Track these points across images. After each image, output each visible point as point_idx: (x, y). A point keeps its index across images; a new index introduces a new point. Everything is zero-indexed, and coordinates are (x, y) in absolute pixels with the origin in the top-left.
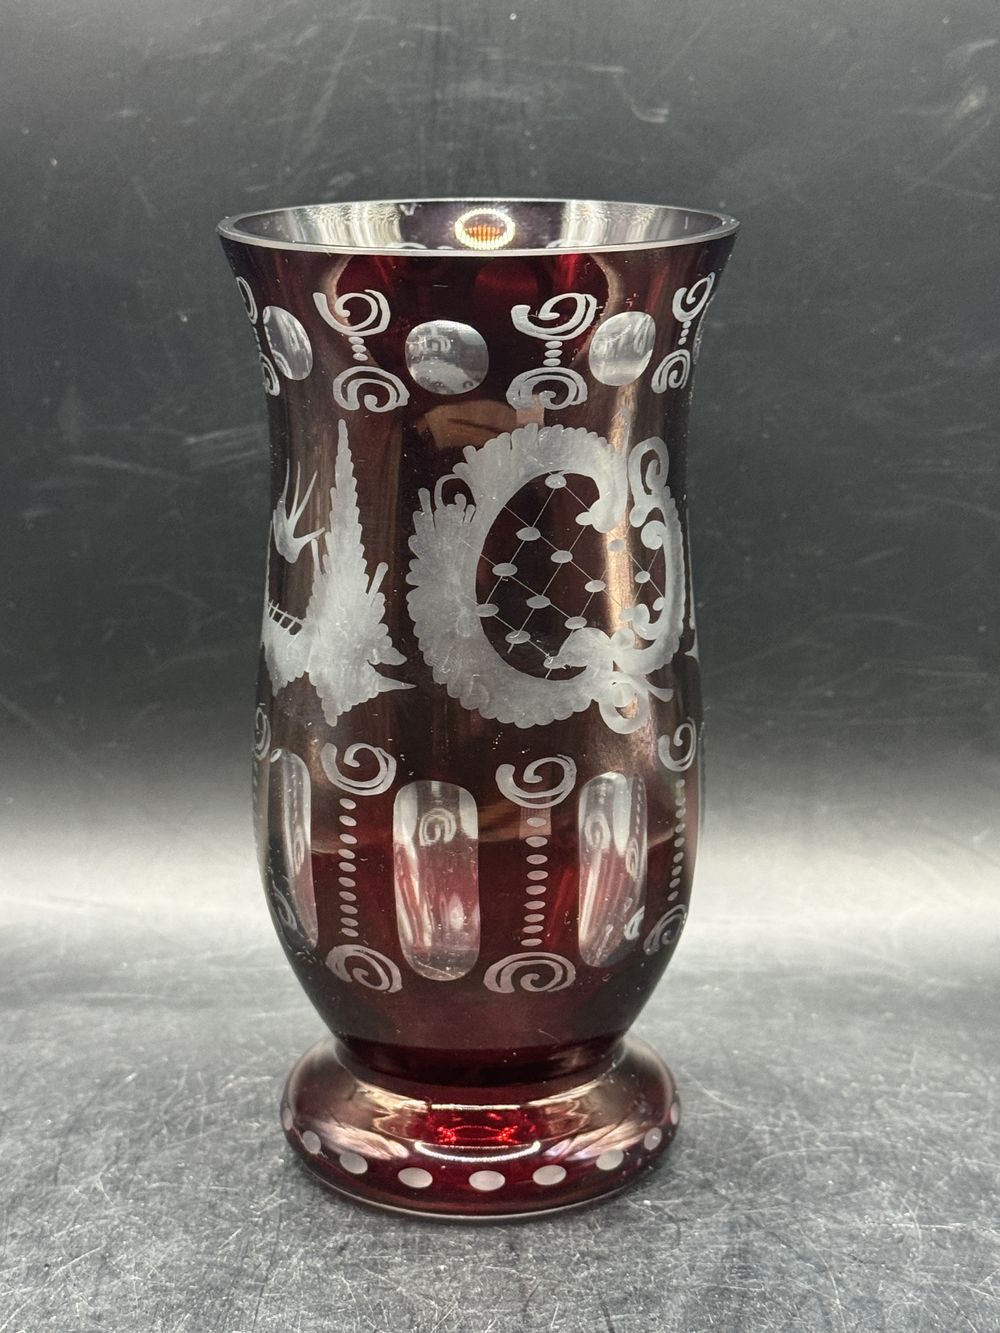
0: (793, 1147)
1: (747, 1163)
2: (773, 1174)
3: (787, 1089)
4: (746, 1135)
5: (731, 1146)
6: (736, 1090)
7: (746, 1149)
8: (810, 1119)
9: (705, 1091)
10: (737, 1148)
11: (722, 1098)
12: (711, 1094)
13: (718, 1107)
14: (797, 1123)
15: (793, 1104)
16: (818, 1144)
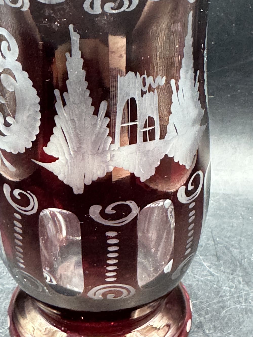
0: (240, 302)
1: (219, 312)
2: (230, 320)
3: (238, 264)
4: (219, 292)
5: (213, 299)
6: (217, 263)
7: (219, 302)
8: (247, 283)
9: (204, 263)
10: (215, 301)
11: (210, 268)
12: (206, 264)
13: (208, 274)
14: (241, 286)
15: (240, 274)
16: (250, 301)
